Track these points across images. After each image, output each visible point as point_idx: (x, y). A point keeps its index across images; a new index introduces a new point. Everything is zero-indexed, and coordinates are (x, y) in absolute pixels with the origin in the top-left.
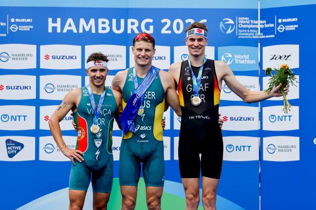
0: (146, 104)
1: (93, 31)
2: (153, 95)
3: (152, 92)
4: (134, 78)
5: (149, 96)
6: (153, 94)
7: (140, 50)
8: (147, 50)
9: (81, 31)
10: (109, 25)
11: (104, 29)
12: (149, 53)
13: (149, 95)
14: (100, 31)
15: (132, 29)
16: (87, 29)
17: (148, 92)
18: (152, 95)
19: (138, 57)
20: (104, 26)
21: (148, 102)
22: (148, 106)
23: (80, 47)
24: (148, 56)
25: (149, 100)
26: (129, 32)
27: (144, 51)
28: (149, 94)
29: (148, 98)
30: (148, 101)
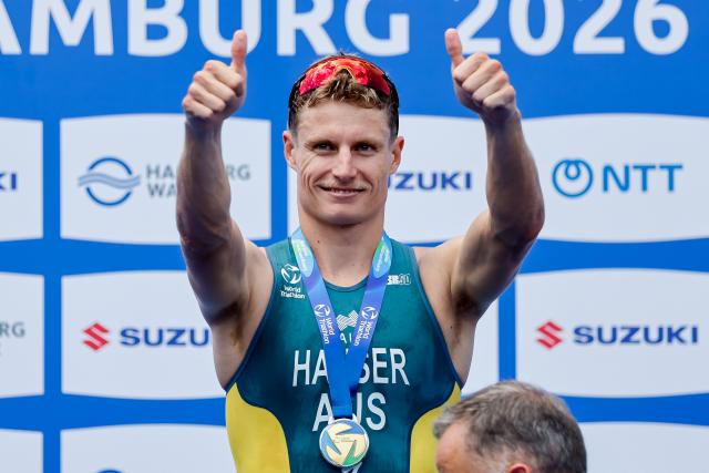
0: (366, 413)
1: (104, 45)
2: (400, 366)
3: (394, 352)
4: (305, 285)
5: (382, 372)
6: (398, 359)
7: (327, 146)
8: (360, 147)
9: (39, 45)
10: (182, 14)
11: (157, 32)
12: (370, 164)
13: (377, 364)
14: (139, 45)
15: (300, 36)
16: (71, 35)
17: (376, 351)
18: (395, 366)
19: (316, 183)
20: (156, 17)
21: (376, 402)
22: (376, 419)
23: (33, 130)
24: (365, 178)
25: (380, 388)
26: (286, 46)
27: (345, 151)
28: (380, 358)
29: (377, 380)
30: (374, 396)
